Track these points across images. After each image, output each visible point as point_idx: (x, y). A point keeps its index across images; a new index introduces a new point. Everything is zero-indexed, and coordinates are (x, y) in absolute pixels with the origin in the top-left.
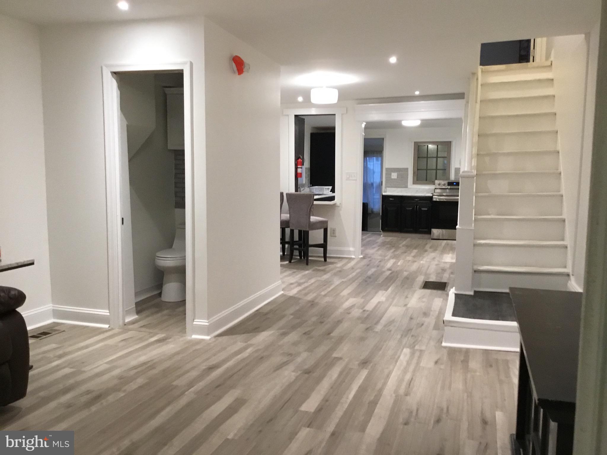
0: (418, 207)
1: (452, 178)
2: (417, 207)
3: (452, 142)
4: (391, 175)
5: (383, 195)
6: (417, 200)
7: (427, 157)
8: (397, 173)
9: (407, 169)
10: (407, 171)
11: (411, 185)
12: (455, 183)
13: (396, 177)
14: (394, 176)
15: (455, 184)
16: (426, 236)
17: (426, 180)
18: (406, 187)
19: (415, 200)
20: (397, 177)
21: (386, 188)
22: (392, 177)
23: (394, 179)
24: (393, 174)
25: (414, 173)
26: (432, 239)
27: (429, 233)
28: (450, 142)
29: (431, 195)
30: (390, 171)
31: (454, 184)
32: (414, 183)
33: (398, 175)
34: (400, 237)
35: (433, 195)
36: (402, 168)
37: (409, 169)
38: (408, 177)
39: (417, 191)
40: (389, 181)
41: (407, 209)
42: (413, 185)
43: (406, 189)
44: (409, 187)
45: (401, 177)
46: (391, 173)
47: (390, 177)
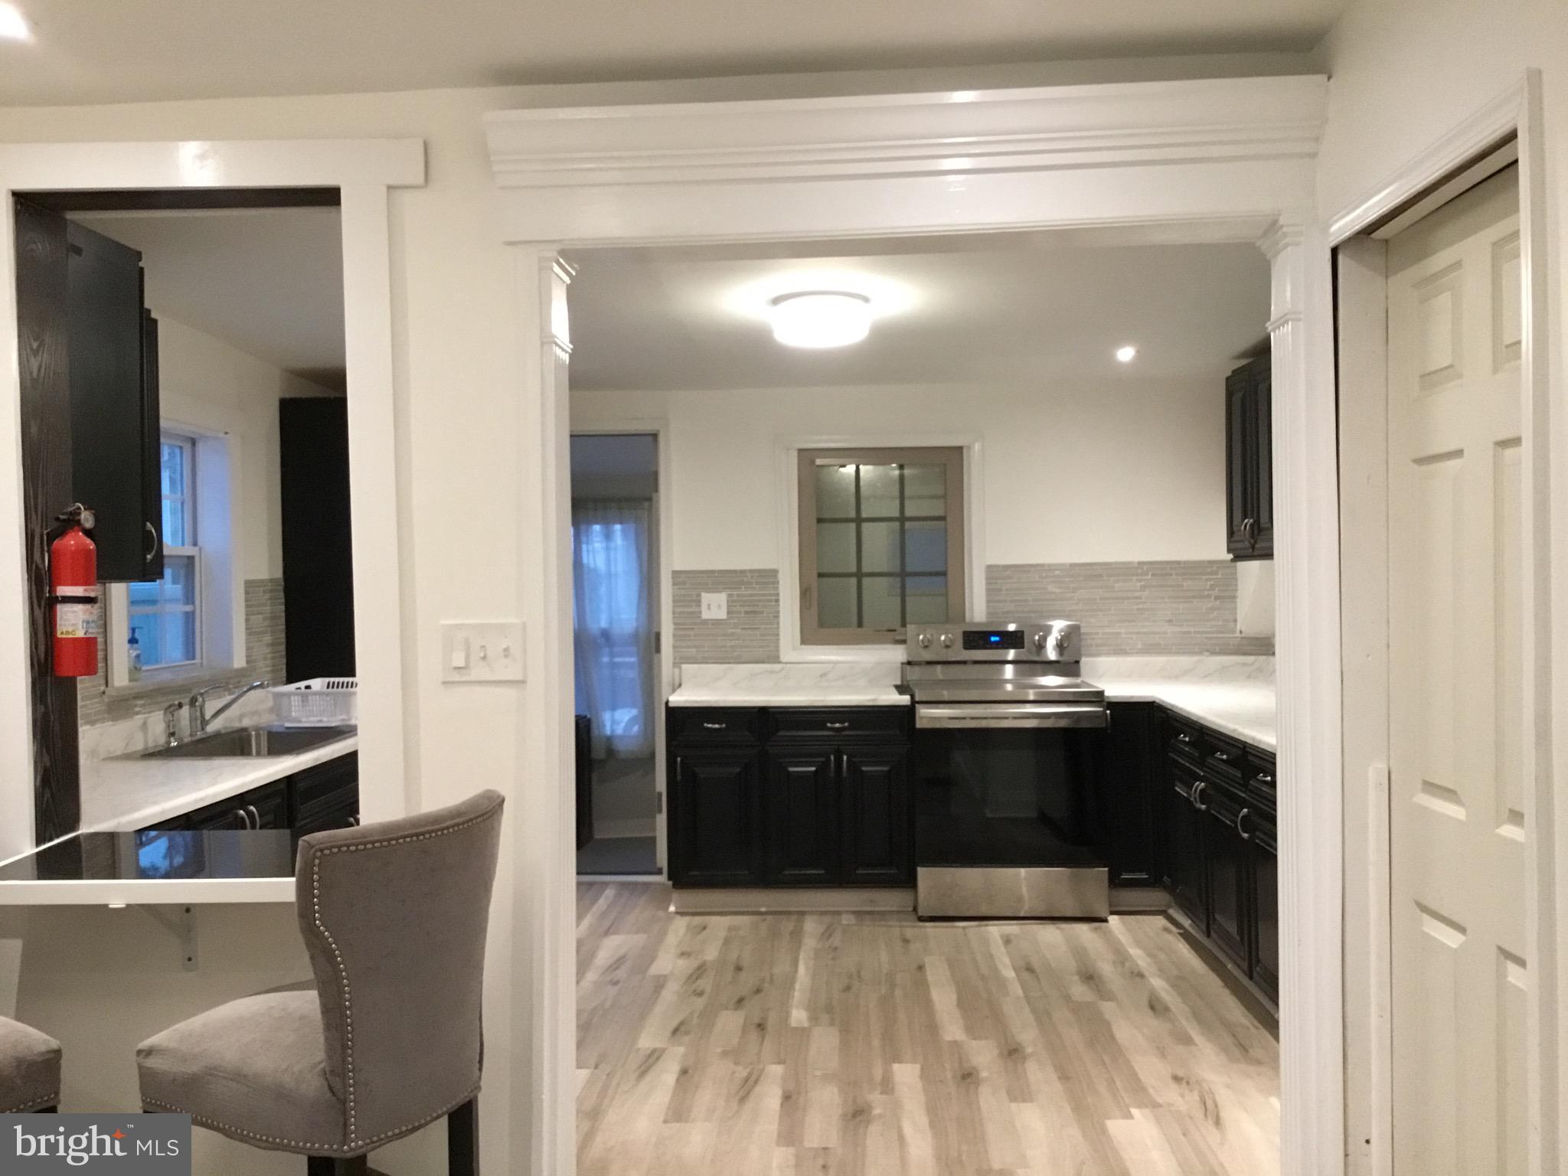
0: (845, 758)
1: (978, 611)
2: (839, 761)
3: (965, 450)
4: (699, 603)
5: (670, 705)
6: (837, 725)
7: (859, 520)
8: (729, 596)
9: (774, 573)
10: (775, 583)
11: (794, 649)
12: (995, 634)
13: (722, 614)
14: (715, 606)
15: (995, 642)
16: (890, 899)
17: (860, 625)
18: (775, 659)
19: (829, 725)
20: (728, 613)
21: (677, 663)
22: (706, 615)
23: (717, 622)
24: (706, 597)
25: (805, 593)
26: (921, 919)
27: (909, 882)
28: (960, 449)
29: (905, 699)
30: (694, 583)
31: (993, 639)
32: (807, 639)
33: (732, 602)
34: (763, 909)
35: (912, 697)
36: (751, 571)
37: (780, 576)
38: (778, 612)
39: (823, 675)
40: (692, 633)
41: (791, 769)
42: (803, 646)
43: (772, 672)
44: (784, 658)
45: (746, 613)
46: (700, 595)
47: (693, 613)
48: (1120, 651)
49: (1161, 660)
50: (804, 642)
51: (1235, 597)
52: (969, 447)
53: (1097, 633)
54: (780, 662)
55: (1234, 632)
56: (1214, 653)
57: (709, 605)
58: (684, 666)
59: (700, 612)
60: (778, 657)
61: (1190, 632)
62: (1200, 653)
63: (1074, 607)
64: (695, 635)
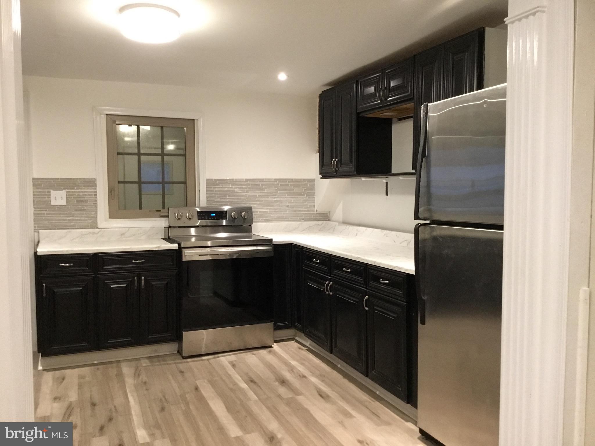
0: (143, 278)
1: (203, 201)
2: (139, 280)
3: (195, 121)
4: (49, 196)
5: (38, 254)
6: (138, 261)
7: (140, 154)
8: (67, 192)
9: (93, 180)
10: (95, 186)
11: (105, 221)
12: (213, 212)
13: (64, 202)
14: (59, 198)
15: (215, 216)
16: (165, 348)
17: (140, 208)
18: (94, 226)
19: (133, 261)
20: (67, 202)
21: (36, 230)
22: (53, 203)
23: (60, 207)
24: (53, 193)
25: (111, 191)
26: (184, 358)
27: (179, 339)
28: (192, 120)
29: (175, 246)
30: (46, 185)
31: (212, 215)
32: (112, 215)
33: (69, 195)
34: (95, 362)
35: (179, 245)
36: (80, 179)
37: (98, 183)
38: (96, 201)
39: (123, 234)
40: (45, 212)
41: (111, 286)
42: (110, 219)
43: (94, 233)
44: (100, 226)
45: (77, 201)
46: (50, 192)
47: (45, 201)
48: (267, 220)
49: (284, 224)
50: (110, 218)
51: (314, 195)
52: (197, 120)
53: (257, 212)
54: (98, 228)
55: (314, 211)
56: (306, 220)
57: (55, 197)
58: (40, 231)
59: (50, 201)
60: (97, 225)
61: (296, 211)
62: (300, 220)
63: (247, 199)
64: (47, 214)
